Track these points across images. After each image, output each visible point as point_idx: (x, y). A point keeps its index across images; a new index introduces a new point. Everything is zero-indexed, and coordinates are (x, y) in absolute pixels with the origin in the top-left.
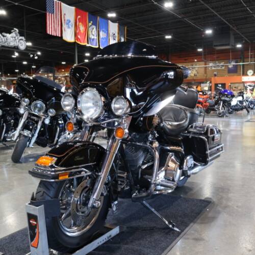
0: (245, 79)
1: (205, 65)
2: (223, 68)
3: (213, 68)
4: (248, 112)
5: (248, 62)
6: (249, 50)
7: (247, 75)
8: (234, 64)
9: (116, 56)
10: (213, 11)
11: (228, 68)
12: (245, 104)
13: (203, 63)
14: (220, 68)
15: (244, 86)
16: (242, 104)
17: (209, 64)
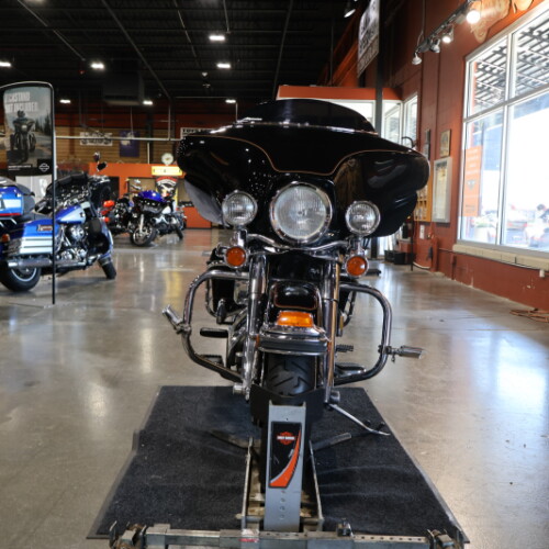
0: (157, 170)
1: (72, 134)
2: (111, 144)
3: (89, 144)
4: (181, 237)
5: (166, 137)
6: (167, 113)
7: (162, 164)
8: (133, 138)
9: (307, 124)
10: (121, 26)
11: (121, 145)
12: (175, 221)
13: (66, 130)
14: (102, 144)
15: (156, 185)
16: (170, 220)
17: (78, 135)
